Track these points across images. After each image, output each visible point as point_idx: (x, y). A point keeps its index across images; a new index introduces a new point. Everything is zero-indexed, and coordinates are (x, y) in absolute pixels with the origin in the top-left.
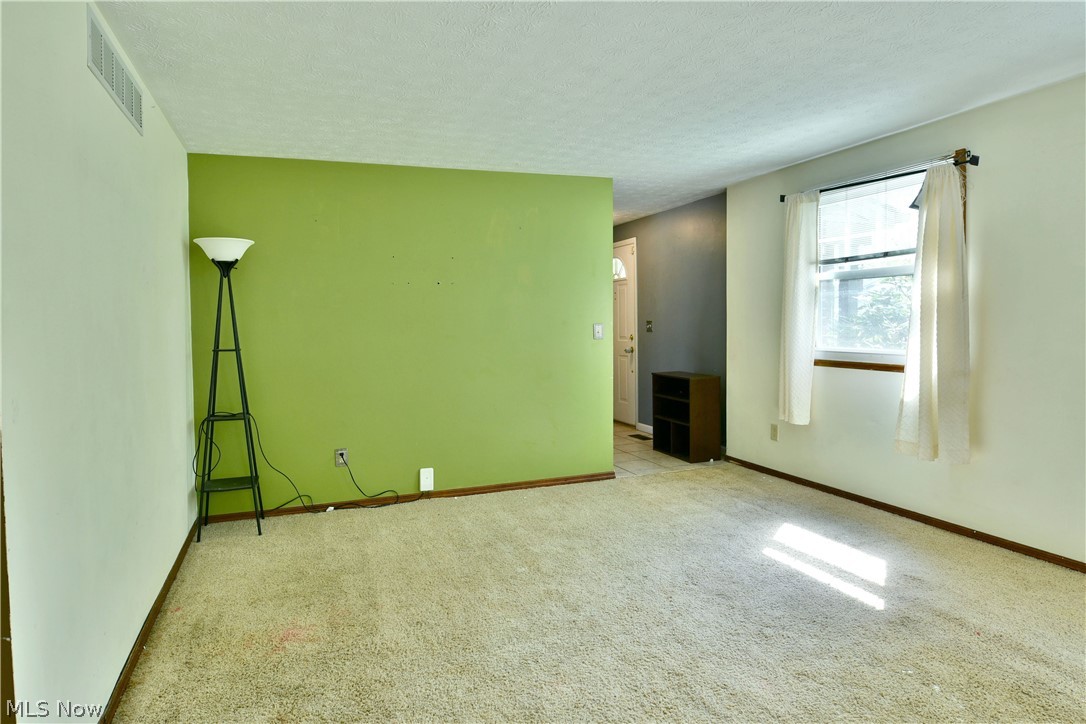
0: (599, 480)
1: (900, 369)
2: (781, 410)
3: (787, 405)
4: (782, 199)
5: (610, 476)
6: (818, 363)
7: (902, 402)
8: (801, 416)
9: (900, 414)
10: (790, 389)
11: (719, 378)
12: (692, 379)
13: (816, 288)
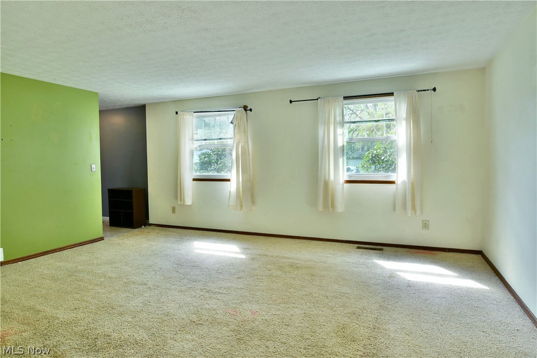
0: (96, 242)
1: (229, 180)
2: (179, 200)
3: (182, 198)
4: (177, 113)
5: (102, 239)
6: (194, 180)
7: (230, 191)
8: (188, 201)
9: (230, 196)
10: (183, 191)
11: (145, 189)
12: (133, 190)
13: (193, 150)
